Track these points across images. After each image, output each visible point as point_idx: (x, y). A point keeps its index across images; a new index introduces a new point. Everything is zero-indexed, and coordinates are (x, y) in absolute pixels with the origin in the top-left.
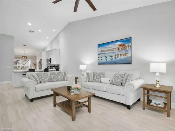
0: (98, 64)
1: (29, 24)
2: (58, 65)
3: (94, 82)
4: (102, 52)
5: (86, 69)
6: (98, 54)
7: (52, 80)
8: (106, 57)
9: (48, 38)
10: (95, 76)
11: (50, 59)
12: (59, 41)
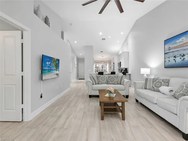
0: (165, 68)
1: (101, 34)
2: (126, 69)
3: (152, 90)
4: (169, 50)
5: (149, 74)
6: (165, 54)
7: (109, 83)
8: (175, 57)
9: (118, 42)
10: (155, 83)
11: (120, 62)
12: (128, 43)
